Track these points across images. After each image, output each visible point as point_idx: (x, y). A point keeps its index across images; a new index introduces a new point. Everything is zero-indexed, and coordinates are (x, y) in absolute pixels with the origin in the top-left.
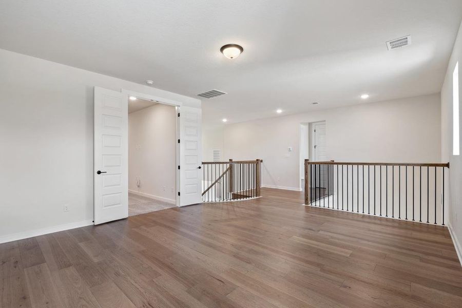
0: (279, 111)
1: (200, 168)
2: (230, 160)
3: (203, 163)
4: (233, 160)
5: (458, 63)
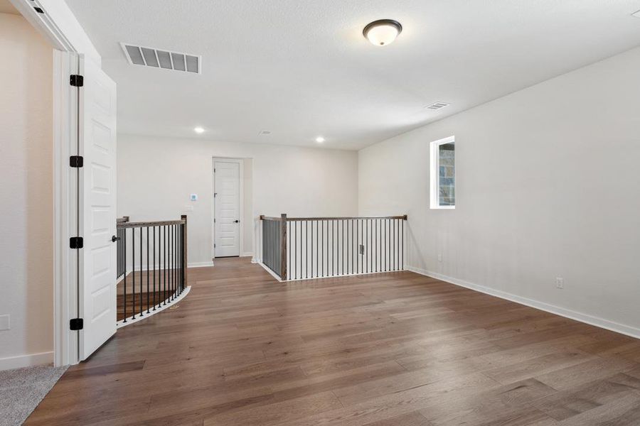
0: (199, 130)
5: (453, 137)
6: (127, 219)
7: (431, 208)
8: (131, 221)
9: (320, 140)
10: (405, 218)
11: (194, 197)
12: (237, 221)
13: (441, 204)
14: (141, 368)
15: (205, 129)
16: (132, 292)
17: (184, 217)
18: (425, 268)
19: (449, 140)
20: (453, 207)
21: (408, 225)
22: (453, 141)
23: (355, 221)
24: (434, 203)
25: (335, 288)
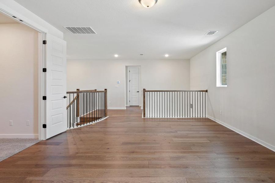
0: (116, 56)
1: (65, 97)
2: (77, 90)
3: (67, 93)
4: (80, 90)
5: (226, 48)
6: (96, 90)
7: (217, 86)
8: (97, 90)
9: (167, 56)
10: (207, 91)
11: (118, 82)
12: (138, 92)
13: (222, 84)
14: (58, 145)
15: (118, 55)
16: (89, 117)
17: (106, 90)
18: (214, 117)
19: (224, 50)
20: (226, 86)
21: (208, 95)
22: (226, 51)
23: (189, 92)
24: (219, 84)
25: (160, 123)
